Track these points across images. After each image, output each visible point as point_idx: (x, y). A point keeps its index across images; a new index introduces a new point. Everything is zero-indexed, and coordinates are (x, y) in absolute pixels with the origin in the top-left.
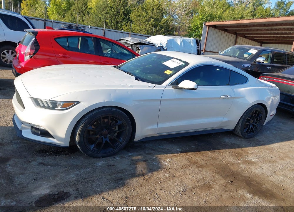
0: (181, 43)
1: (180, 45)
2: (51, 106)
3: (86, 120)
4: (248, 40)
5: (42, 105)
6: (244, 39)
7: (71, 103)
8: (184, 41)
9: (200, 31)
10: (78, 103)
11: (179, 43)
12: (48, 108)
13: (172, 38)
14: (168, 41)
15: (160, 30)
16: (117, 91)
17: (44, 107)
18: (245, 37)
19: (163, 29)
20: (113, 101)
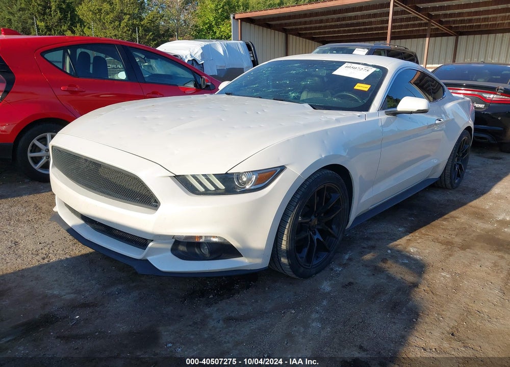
0: (224, 51)
1: (223, 54)
2: (221, 186)
3: (297, 203)
4: (304, 39)
5: (202, 189)
6: (298, 38)
7: (271, 171)
8: (228, 46)
9: (215, 33)
10: (282, 168)
11: (221, 51)
12: (217, 192)
13: (207, 43)
14: (202, 48)
15: (146, 35)
16: (329, 133)
17: (207, 192)
18: (299, 35)
19: (151, 33)
20: (331, 154)
